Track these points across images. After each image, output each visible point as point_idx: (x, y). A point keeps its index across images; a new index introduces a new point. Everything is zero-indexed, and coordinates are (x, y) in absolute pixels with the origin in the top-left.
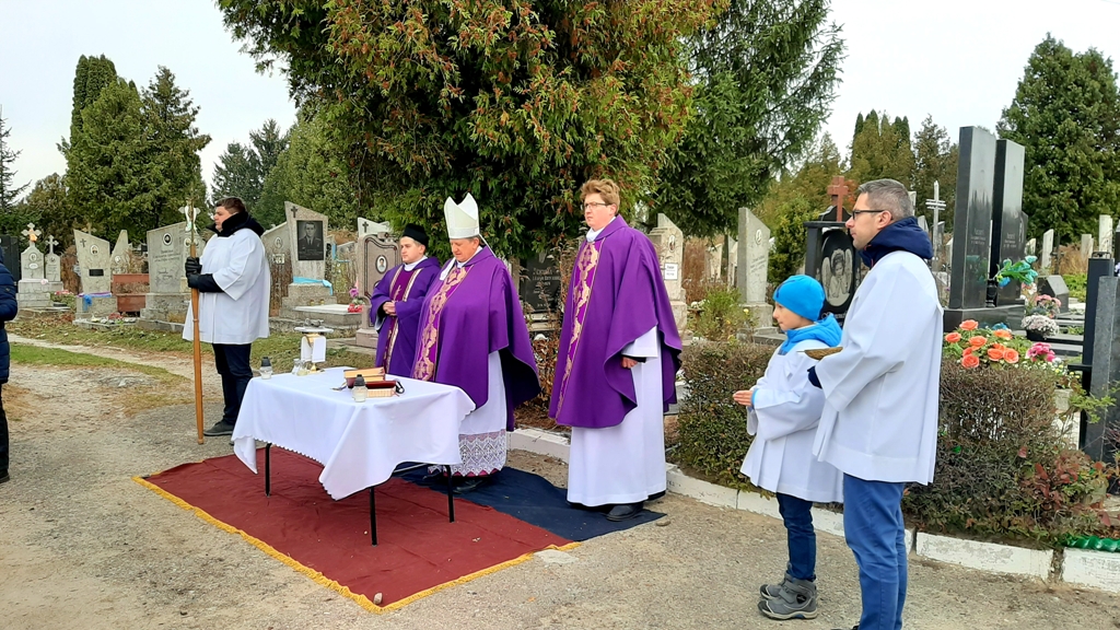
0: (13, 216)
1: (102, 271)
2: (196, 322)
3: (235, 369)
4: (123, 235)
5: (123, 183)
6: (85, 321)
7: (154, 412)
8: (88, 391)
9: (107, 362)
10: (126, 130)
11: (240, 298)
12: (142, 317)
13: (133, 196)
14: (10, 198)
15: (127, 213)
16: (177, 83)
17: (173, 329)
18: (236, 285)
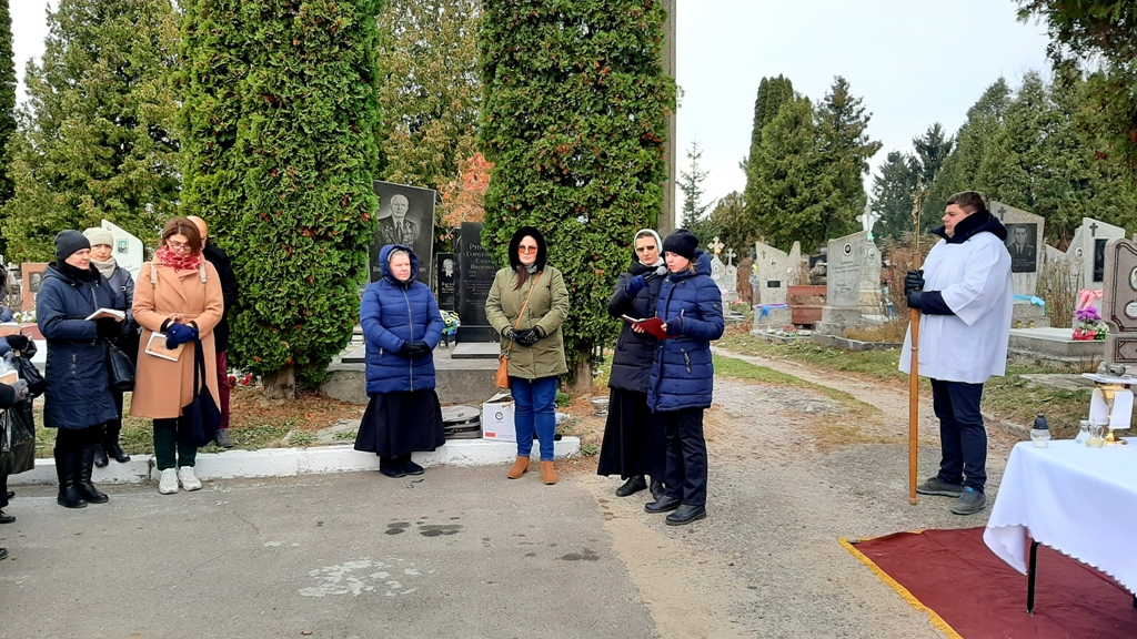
0: (700, 231)
1: (779, 282)
2: (915, 351)
3: (962, 415)
4: (797, 246)
5: (794, 195)
6: (761, 331)
7: (849, 450)
8: (775, 413)
9: (789, 380)
10: (800, 143)
11: (976, 323)
12: (818, 332)
13: (804, 208)
14: (698, 214)
15: (797, 226)
16: (850, 92)
17: (851, 346)
18: (972, 306)
